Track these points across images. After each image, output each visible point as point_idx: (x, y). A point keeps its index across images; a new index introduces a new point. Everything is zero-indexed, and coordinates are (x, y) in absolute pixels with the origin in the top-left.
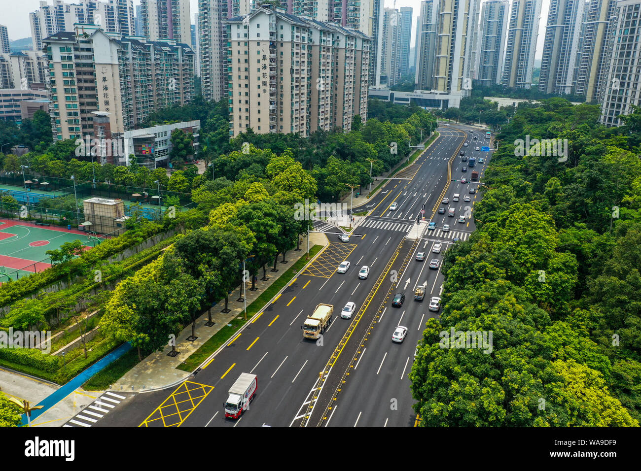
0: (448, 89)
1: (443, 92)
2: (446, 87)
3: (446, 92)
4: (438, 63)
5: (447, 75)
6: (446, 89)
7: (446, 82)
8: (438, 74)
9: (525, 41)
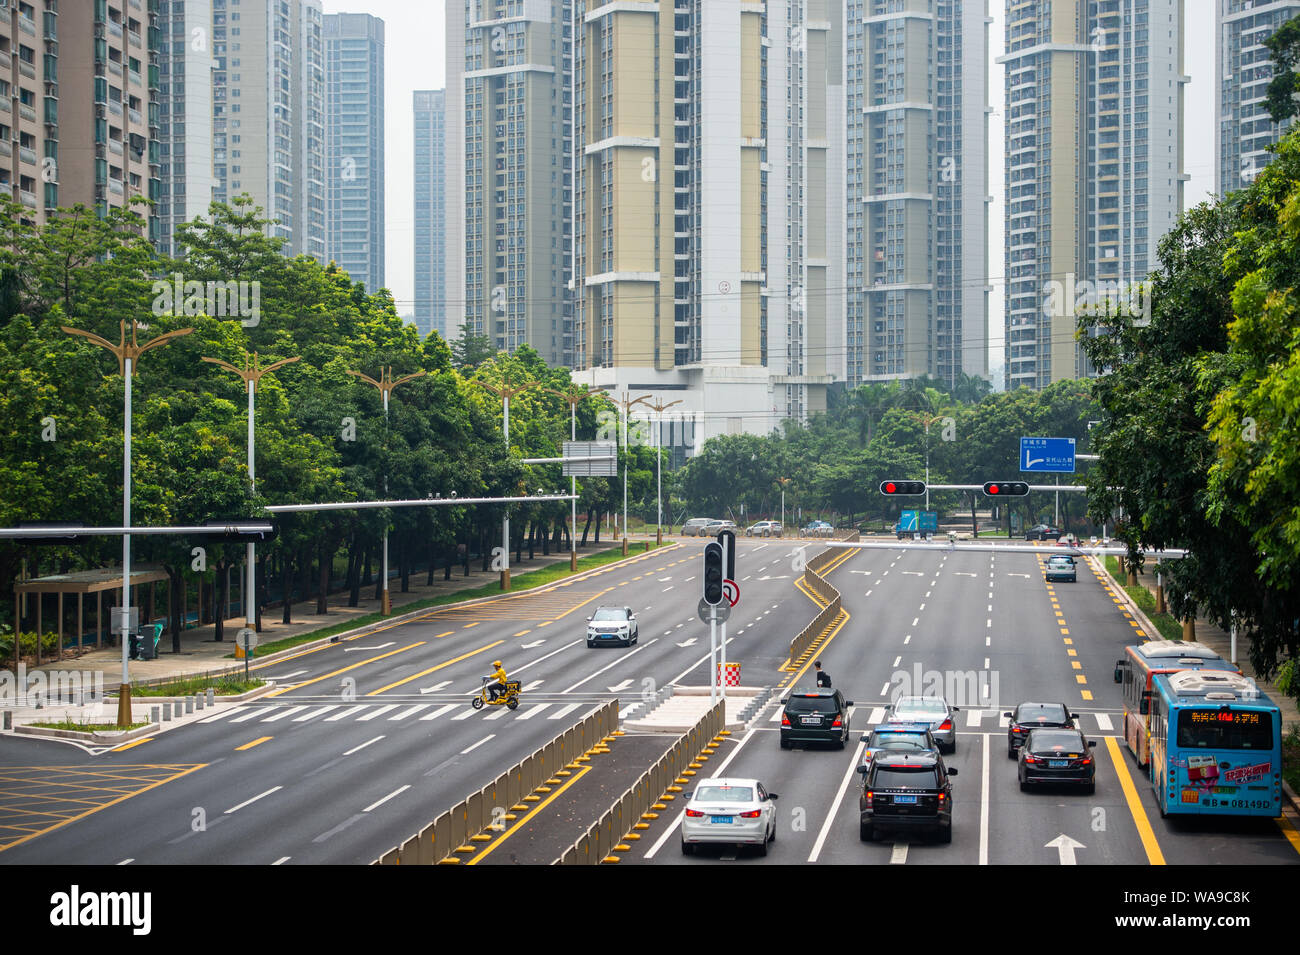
0: (681, 357)
1: (648, 375)
2: (669, 345)
3: (673, 377)
4: (603, 191)
5: (668, 266)
6: (668, 357)
7: (667, 310)
8: (604, 259)
9: (1113, 120)
